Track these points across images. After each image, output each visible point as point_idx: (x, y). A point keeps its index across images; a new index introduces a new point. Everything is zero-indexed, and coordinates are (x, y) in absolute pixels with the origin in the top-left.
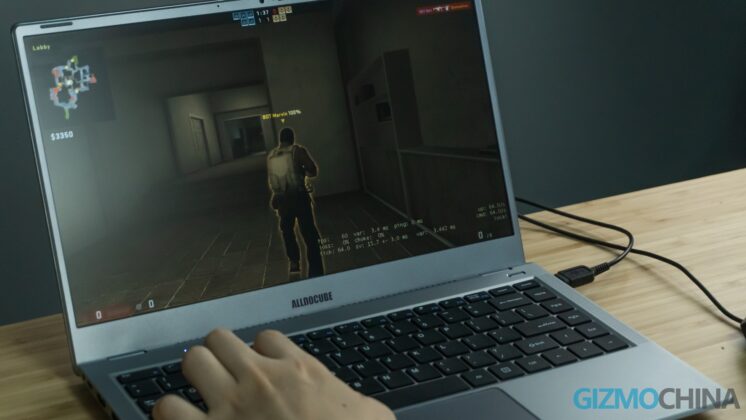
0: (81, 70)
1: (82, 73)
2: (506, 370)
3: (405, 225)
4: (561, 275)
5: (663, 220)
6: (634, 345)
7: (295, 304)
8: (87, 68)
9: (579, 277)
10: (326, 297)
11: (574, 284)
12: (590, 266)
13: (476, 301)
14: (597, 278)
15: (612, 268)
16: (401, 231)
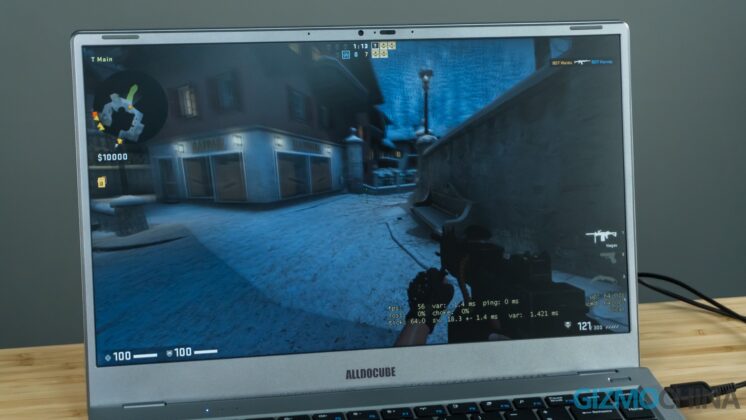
3: (496, 303)
4: (673, 391)
7: (350, 375)
10: (388, 372)
11: (681, 403)
13: (557, 404)
16: (490, 310)
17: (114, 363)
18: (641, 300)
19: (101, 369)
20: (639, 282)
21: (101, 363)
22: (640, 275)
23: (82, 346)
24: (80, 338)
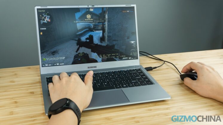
0: (47, 16)
1: (47, 17)
2: (125, 86)
3: (114, 54)
4: (146, 68)
5: (174, 60)
6: (154, 84)
7: (88, 68)
8: (49, 17)
9: (149, 69)
10: (95, 67)
11: (148, 70)
12: (152, 67)
13: (126, 71)
14: (153, 70)
15: (157, 68)
16: (113, 56)
17: (45, 66)
18: (140, 56)
19: (43, 68)
20: (140, 53)
21: (42, 67)
22: (140, 52)
23: (39, 66)
24: (39, 64)
